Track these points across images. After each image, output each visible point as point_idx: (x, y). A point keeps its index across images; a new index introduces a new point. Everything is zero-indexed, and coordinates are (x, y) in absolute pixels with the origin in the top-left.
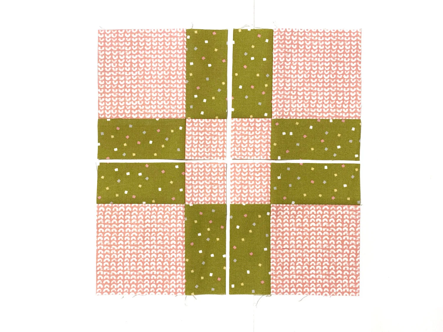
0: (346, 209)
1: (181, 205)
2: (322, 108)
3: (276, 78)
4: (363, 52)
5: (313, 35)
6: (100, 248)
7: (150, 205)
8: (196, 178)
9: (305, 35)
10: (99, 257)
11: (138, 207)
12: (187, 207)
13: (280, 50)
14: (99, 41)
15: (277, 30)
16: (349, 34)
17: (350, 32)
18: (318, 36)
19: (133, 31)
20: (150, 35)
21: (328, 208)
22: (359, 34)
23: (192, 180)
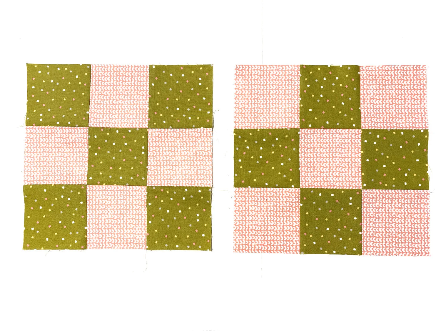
0: (297, 243)
1: (299, 126)
2: (370, 227)
3: (392, 193)
4: (414, 257)
5: (426, 220)
6: (267, 68)
7: (299, 103)
8: (319, 137)
9: (425, 213)
10: (262, 67)
11: (297, 95)
12: (298, 130)
13: (413, 195)
14: (417, 66)
15: (429, 193)
16: (427, 247)
17: (429, 248)
18: (425, 224)
19: (425, 91)
20: (422, 103)
21: (297, 230)
22: (427, 255)
23: (317, 133)
